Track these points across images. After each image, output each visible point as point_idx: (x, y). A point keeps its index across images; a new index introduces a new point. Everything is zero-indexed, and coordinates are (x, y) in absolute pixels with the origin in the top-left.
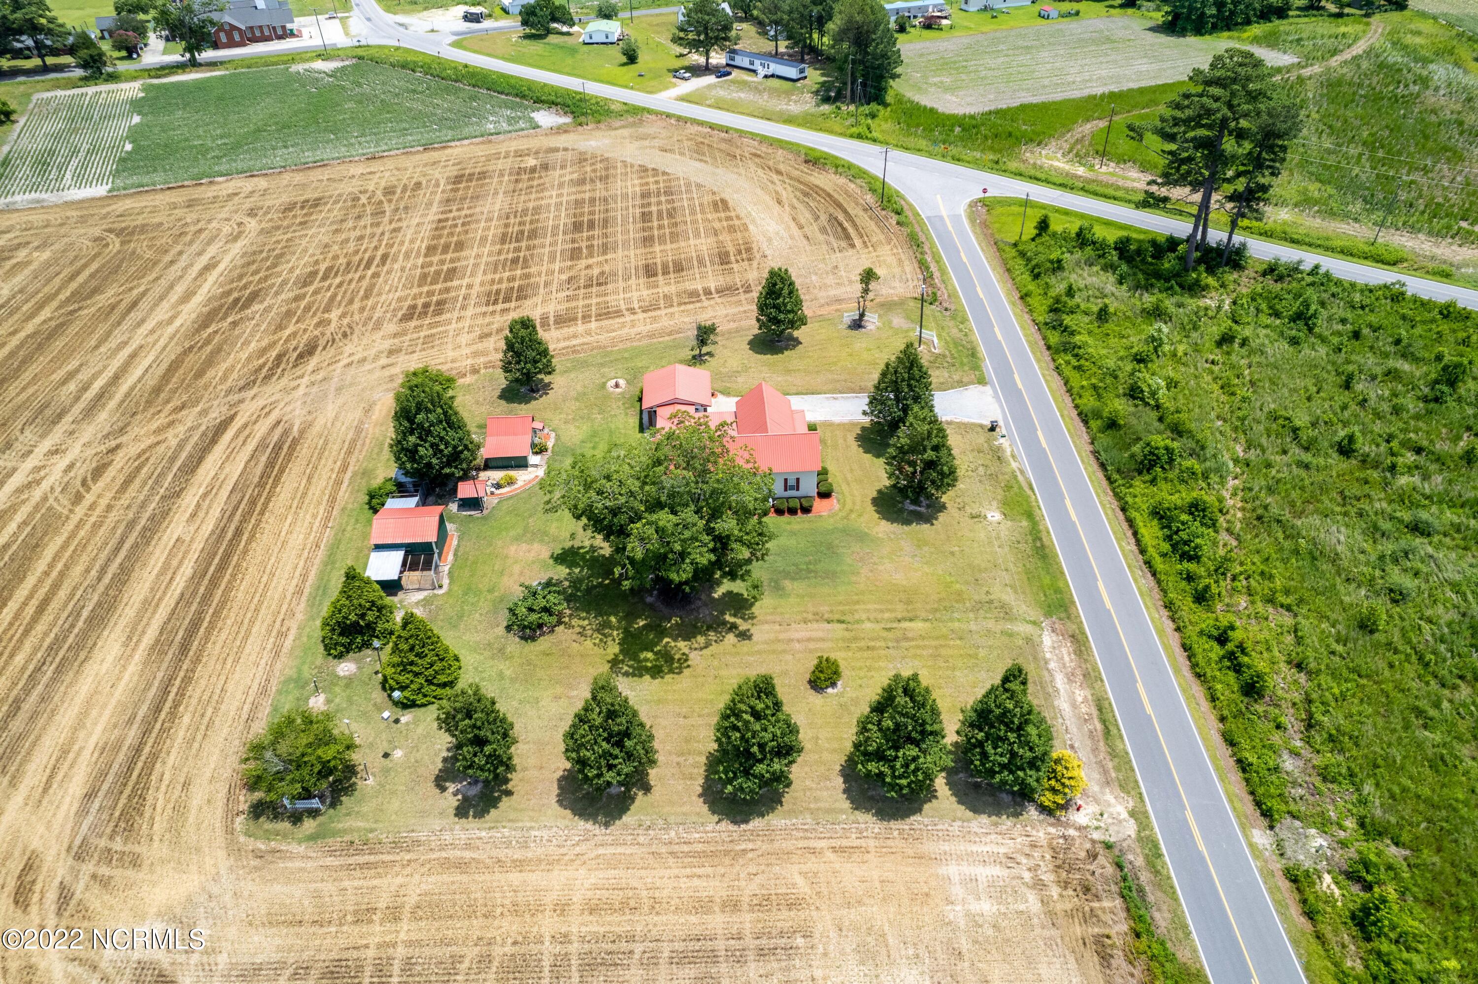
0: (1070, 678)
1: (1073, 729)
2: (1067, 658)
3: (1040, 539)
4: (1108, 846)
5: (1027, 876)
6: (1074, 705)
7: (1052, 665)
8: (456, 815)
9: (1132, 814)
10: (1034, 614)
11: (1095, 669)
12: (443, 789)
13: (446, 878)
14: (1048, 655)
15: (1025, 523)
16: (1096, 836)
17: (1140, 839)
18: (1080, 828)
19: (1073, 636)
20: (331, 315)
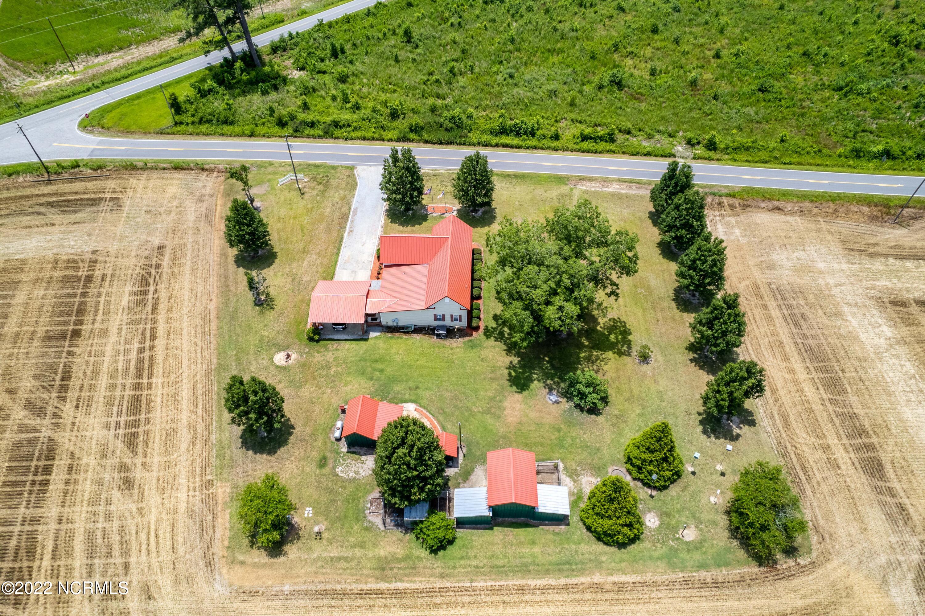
2: (594, 184)
8: (754, 426)
10: (566, 188)
11: (600, 178)
12: (738, 436)
13: (794, 424)
19: (580, 179)
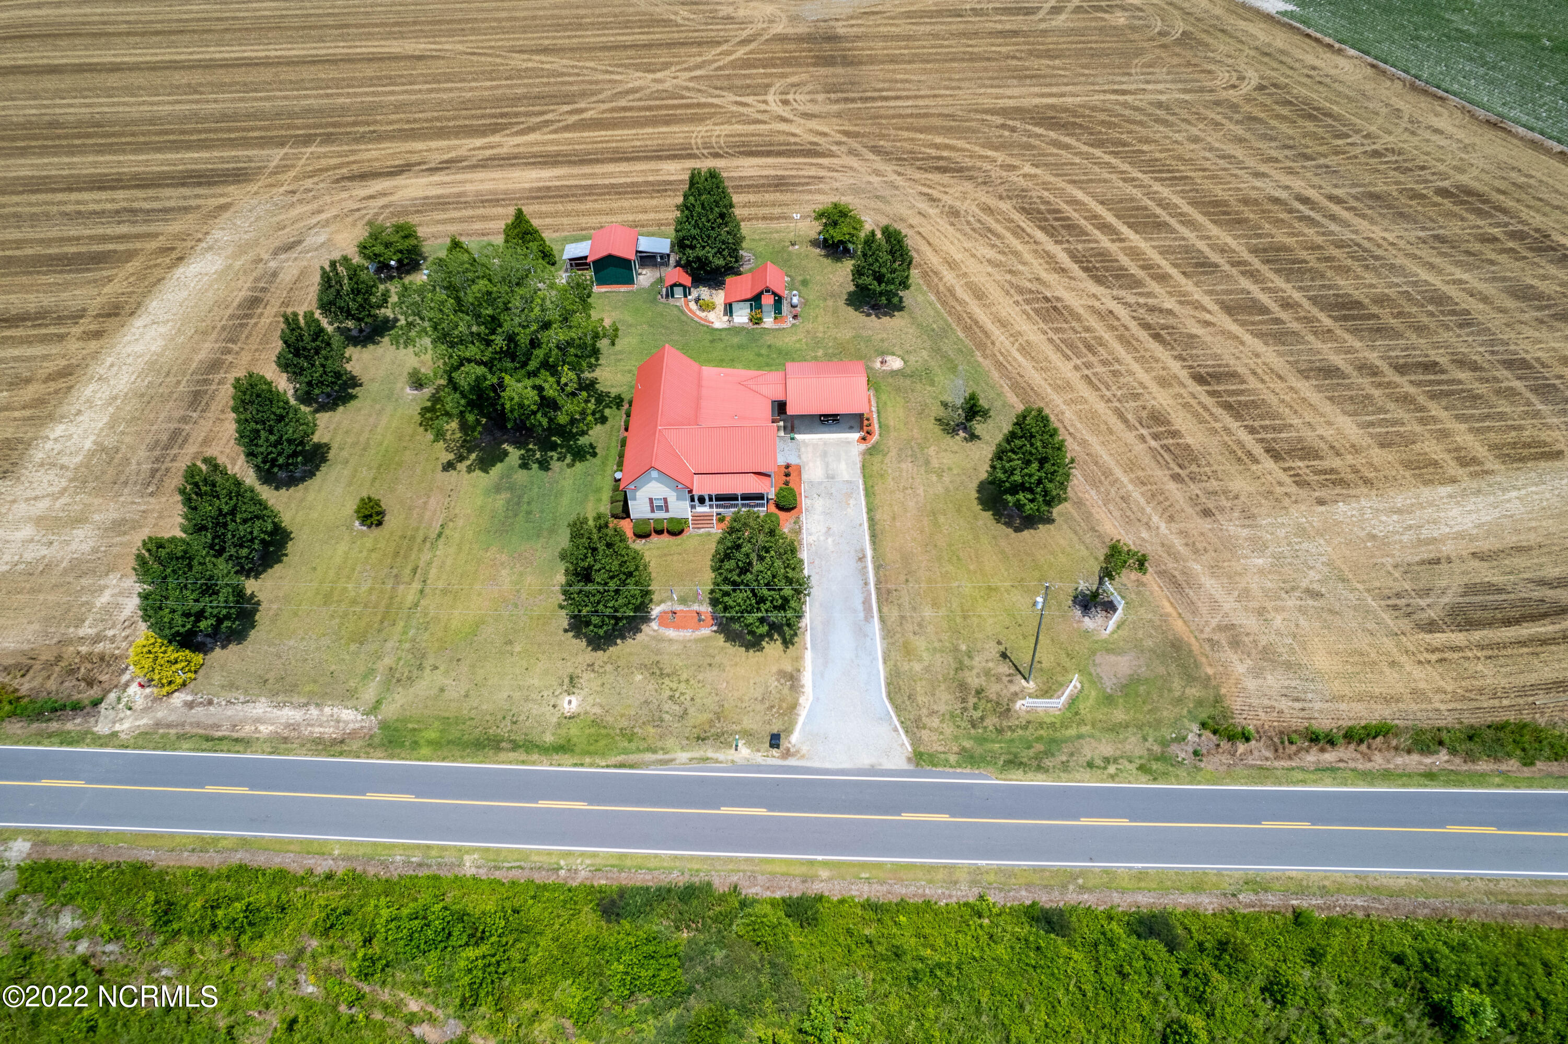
0: (293, 727)
1: (230, 712)
2: (317, 730)
3: (513, 749)
4: (96, 703)
5: (110, 633)
6: (258, 720)
7: (314, 712)
9: (114, 735)
10: (390, 710)
11: (288, 752)
14: (327, 710)
15: (549, 738)
16: (112, 696)
17: (88, 732)
18: (127, 685)
19: (342, 742)
20: (1028, 169)
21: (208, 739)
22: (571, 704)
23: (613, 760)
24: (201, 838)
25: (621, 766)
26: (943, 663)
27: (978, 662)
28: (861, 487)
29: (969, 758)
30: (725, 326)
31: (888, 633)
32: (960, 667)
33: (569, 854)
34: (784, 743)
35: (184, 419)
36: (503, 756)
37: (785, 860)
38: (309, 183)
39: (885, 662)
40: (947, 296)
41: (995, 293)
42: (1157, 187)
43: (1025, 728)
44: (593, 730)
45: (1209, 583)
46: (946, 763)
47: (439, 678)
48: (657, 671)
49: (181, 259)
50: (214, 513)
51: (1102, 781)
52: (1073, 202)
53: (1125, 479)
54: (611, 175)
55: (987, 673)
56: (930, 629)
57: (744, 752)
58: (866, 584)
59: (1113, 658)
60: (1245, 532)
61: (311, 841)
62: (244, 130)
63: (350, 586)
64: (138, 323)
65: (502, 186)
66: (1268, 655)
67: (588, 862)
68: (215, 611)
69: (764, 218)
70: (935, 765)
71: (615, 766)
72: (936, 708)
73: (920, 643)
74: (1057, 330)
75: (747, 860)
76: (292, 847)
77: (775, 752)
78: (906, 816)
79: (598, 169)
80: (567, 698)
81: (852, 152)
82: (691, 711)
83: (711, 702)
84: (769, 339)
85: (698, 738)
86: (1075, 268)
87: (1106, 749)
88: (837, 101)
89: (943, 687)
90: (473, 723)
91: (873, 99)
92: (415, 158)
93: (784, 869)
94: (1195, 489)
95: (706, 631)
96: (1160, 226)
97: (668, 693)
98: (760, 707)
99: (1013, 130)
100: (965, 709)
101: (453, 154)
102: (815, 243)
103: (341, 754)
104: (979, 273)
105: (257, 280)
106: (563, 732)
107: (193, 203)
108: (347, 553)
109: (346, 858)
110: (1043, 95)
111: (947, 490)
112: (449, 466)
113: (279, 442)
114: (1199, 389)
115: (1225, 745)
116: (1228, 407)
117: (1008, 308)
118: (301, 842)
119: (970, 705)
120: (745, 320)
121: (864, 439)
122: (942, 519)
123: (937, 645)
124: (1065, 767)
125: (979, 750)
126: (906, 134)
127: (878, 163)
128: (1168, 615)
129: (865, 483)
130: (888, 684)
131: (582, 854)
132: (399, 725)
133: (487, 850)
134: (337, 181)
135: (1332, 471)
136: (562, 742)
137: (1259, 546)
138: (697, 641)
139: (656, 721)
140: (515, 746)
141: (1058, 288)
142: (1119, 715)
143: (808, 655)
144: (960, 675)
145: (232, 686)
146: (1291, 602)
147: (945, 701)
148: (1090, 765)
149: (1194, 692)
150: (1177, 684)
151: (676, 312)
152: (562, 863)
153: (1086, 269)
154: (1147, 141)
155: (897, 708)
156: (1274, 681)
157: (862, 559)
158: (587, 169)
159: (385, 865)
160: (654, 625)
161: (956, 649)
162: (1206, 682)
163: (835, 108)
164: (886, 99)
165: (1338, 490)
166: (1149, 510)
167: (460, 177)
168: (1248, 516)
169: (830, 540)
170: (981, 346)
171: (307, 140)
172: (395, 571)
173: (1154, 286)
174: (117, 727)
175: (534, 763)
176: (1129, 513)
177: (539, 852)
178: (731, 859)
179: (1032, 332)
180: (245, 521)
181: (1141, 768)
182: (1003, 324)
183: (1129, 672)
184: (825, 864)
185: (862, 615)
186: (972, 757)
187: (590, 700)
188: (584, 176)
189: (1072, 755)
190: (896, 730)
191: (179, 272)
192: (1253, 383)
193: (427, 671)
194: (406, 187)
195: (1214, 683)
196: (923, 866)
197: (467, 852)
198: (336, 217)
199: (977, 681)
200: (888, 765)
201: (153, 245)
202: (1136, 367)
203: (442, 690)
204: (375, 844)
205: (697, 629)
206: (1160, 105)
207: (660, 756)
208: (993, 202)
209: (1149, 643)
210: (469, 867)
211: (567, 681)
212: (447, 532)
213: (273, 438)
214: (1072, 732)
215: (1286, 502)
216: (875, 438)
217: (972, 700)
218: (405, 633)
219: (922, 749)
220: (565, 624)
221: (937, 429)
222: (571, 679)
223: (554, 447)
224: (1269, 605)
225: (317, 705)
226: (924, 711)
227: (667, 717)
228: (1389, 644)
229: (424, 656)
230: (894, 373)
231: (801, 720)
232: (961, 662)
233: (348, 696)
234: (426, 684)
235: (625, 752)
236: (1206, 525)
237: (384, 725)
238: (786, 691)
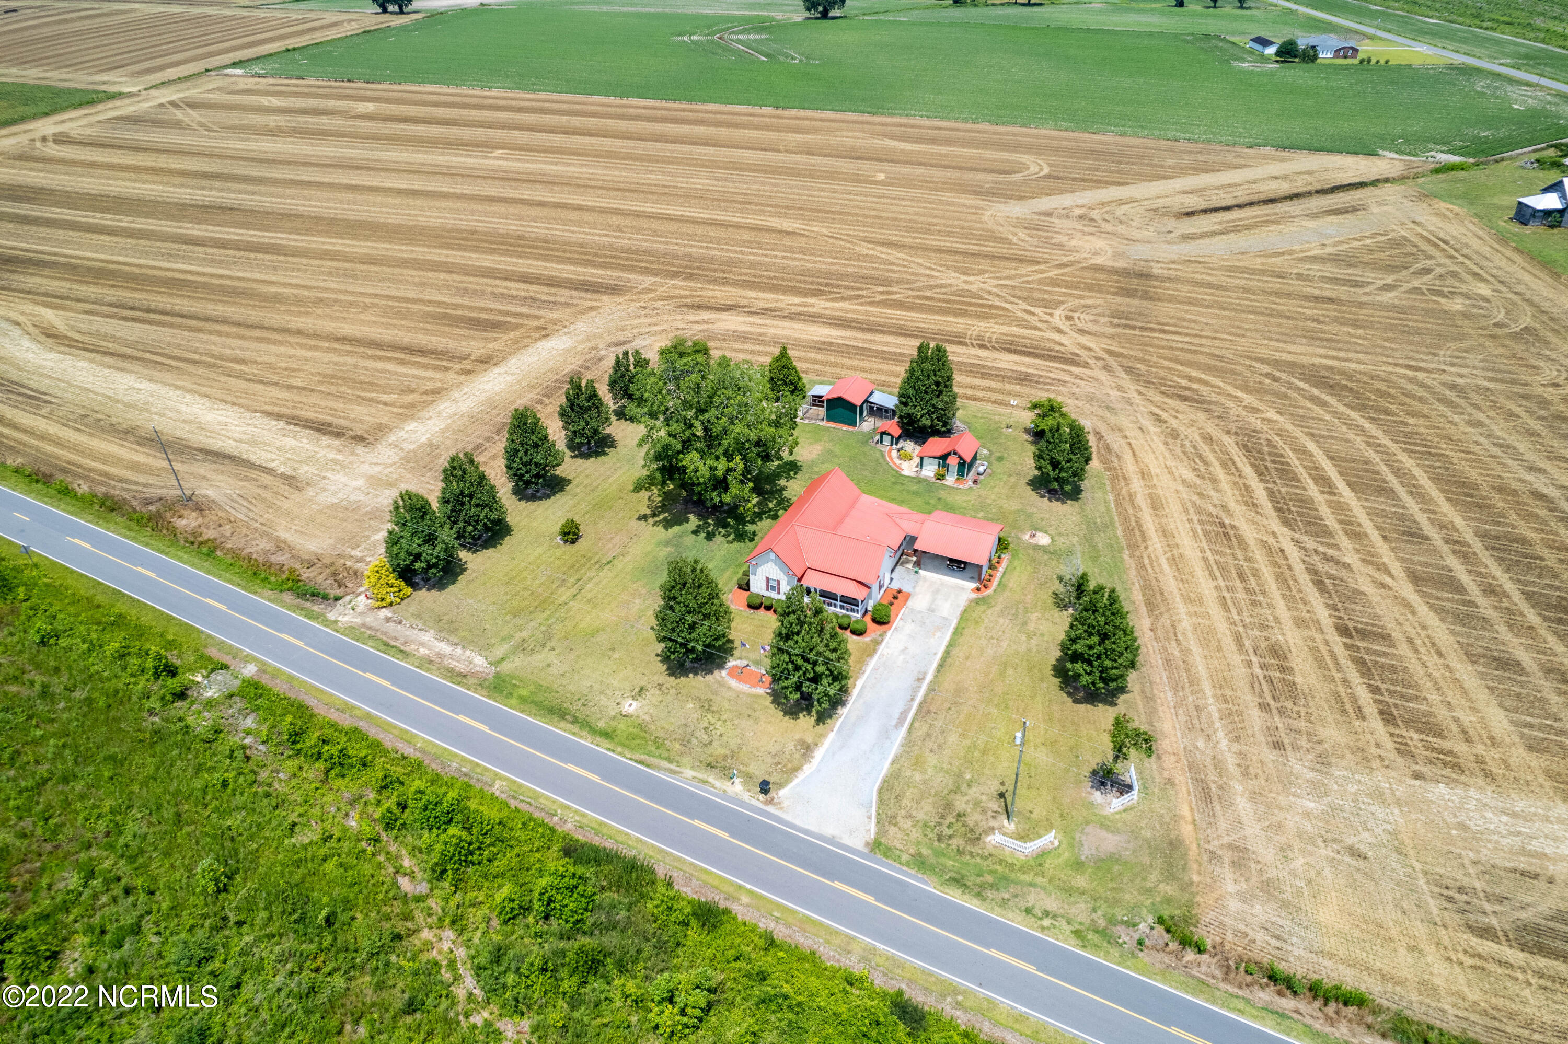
0: (441, 656)
1: (409, 632)
2: (455, 663)
3: (573, 723)
4: (337, 599)
5: (368, 559)
6: (422, 644)
7: (459, 651)
9: (336, 622)
10: (506, 667)
11: (428, 670)
14: (468, 653)
15: (601, 724)
16: (348, 598)
17: (323, 615)
18: (360, 594)
19: (465, 676)
20: (1272, 414)
21: (386, 644)
22: (631, 707)
23: (637, 756)
24: (346, 703)
25: (641, 762)
26: (942, 782)
27: (974, 792)
28: (954, 625)
29: (920, 863)
30: (912, 475)
31: (909, 742)
32: (956, 790)
33: (568, 807)
34: (772, 794)
35: (488, 439)
36: (563, 724)
37: (720, 877)
38: (658, 304)
39: (893, 763)
40: (1125, 501)
41: (1173, 507)
42: (1403, 457)
43: (985, 858)
44: (635, 731)
45: (1243, 804)
46: (898, 859)
47: (552, 657)
48: (706, 706)
49: (546, 336)
50: (458, 492)
51: (1031, 928)
52: (1302, 452)
53: (1209, 692)
54: (887, 344)
55: (977, 803)
56: (947, 752)
57: (737, 788)
58: (912, 700)
59: (1104, 833)
60: (1311, 775)
61: (407, 732)
62: (636, 260)
63: (529, 578)
64: (497, 370)
65: (797, 335)
66: (1269, 888)
67: (577, 818)
68: (429, 558)
69: (995, 402)
70: (886, 857)
71: (636, 761)
72: (914, 814)
73: (932, 760)
74: (1215, 552)
75: (692, 864)
76: (395, 731)
77: (761, 797)
78: (838, 885)
79: (878, 337)
80: (631, 702)
81: (1107, 368)
82: (715, 744)
83: (734, 743)
84: (942, 494)
85: (709, 765)
86: (1267, 506)
87: (1052, 905)
88: (1118, 326)
89: (931, 800)
90: (557, 695)
91: (1152, 330)
92: (744, 302)
93: (716, 883)
94: (1279, 722)
95: (760, 691)
96: (1383, 490)
97: (706, 725)
98: (770, 760)
99: (1276, 380)
100: (940, 824)
101: (773, 305)
102: (1027, 431)
103: (459, 684)
104: (1166, 487)
105: (586, 361)
106: (614, 724)
107: (575, 301)
108: (540, 555)
109: (423, 751)
110: (1327, 357)
111: (1030, 651)
112: (644, 518)
113: (529, 463)
114: (1337, 641)
115: (1173, 946)
116: (1361, 663)
117: (1178, 523)
118: (401, 729)
119: (947, 822)
120: (932, 474)
121: (978, 590)
122: (1010, 671)
123: (946, 766)
124: (1004, 903)
125: (932, 860)
126: (1166, 363)
127: (1125, 380)
128: (1183, 817)
129: (959, 623)
130: (885, 781)
131: (576, 811)
132: (507, 679)
133: (515, 782)
134: (679, 307)
135: (1450, 753)
136: (609, 730)
137: (1318, 790)
138: (749, 695)
139: (685, 742)
140: (575, 721)
141: (1241, 519)
142: (1081, 881)
143: (831, 736)
144: (952, 796)
145: (418, 616)
146: (1325, 852)
147: (926, 811)
148: (1028, 911)
149: (1167, 889)
150: (1154, 877)
151: (878, 454)
152: (559, 812)
153: (1279, 510)
154: (1417, 415)
155: (881, 801)
156: (1261, 911)
157: (920, 680)
158: (869, 336)
159: (443, 765)
160: (724, 673)
161: (960, 775)
162: (1186, 886)
163: (1113, 330)
164: (1164, 332)
165: (1447, 772)
166: (1218, 725)
167: (768, 322)
168: (1323, 762)
169: (902, 657)
170: (1133, 547)
171: (675, 275)
172: (564, 577)
173: (1343, 540)
174: (340, 618)
175: (581, 737)
176: (1195, 721)
177: (547, 798)
178: (679, 859)
179: (1190, 548)
180: (477, 506)
181: (1076, 933)
182: (1165, 533)
183: (1113, 850)
184: (750, 892)
185: (894, 722)
186: (923, 863)
187: (646, 709)
188: (864, 340)
189: (1016, 896)
190: (870, 818)
191: (540, 344)
192: (1403, 649)
193: (546, 650)
194: (725, 320)
195: (1194, 889)
196: (829, 926)
197: (500, 779)
198: (664, 330)
199: (964, 806)
200: (847, 841)
201: (535, 323)
202: (1280, 604)
203: (549, 666)
204: (445, 749)
205: (753, 686)
206: (1453, 386)
207: (673, 767)
208: (1216, 433)
209: (1148, 834)
210: (496, 789)
211: (637, 690)
212: (616, 562)
213: (525, 459)
214: (1027, 878)
215: (1376, 764)
216: (989, 592)
217: (950, 819)
218: (547, 619)
219: (883, 840)
220: (659, 651)
221: (1050, 601)
222: (642, 689)
223: (725, 526)
224: (1296, 844)
225: (463, 647)
226: (903, 812)
227: (694, 741)
228: (1421, 930)
229: (550, 639)
230: (1037, 547)
231: (796, 781)
232: (958, 787)
233: (485, 648)
234: (539, 659)
235: (650, 754)
236: (1270, 755)
237: (497, 676)
238: (797, 756)
